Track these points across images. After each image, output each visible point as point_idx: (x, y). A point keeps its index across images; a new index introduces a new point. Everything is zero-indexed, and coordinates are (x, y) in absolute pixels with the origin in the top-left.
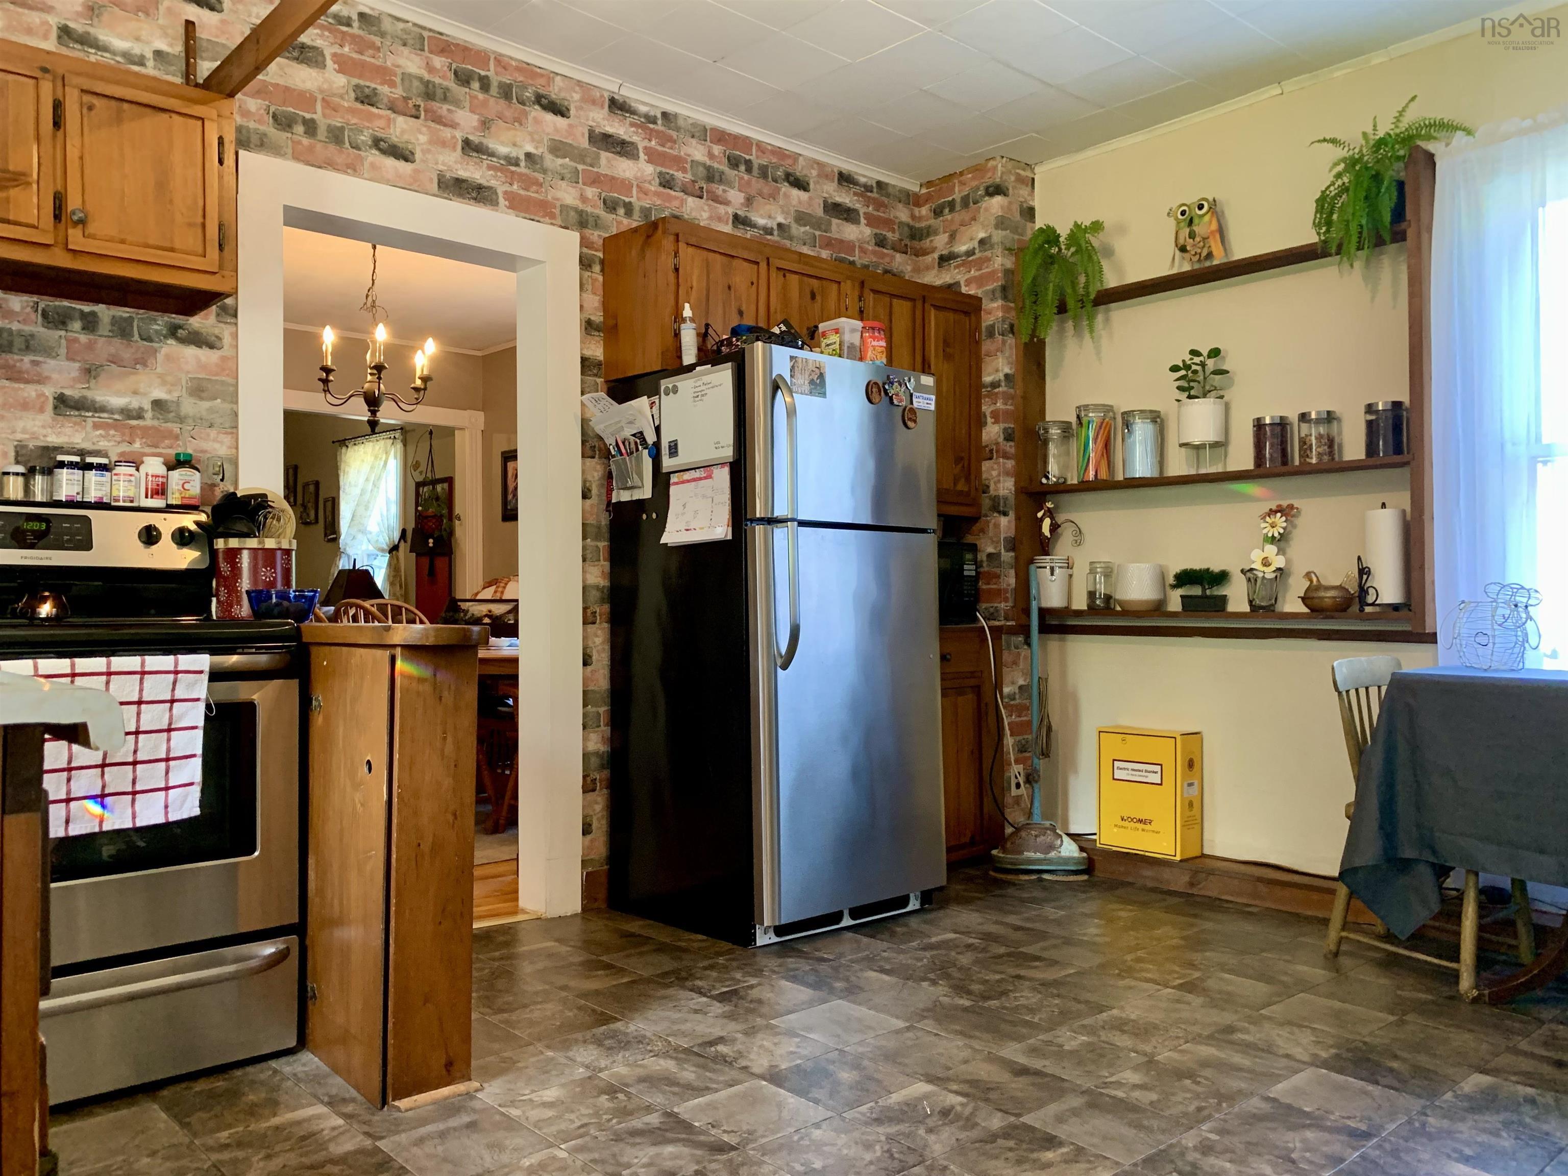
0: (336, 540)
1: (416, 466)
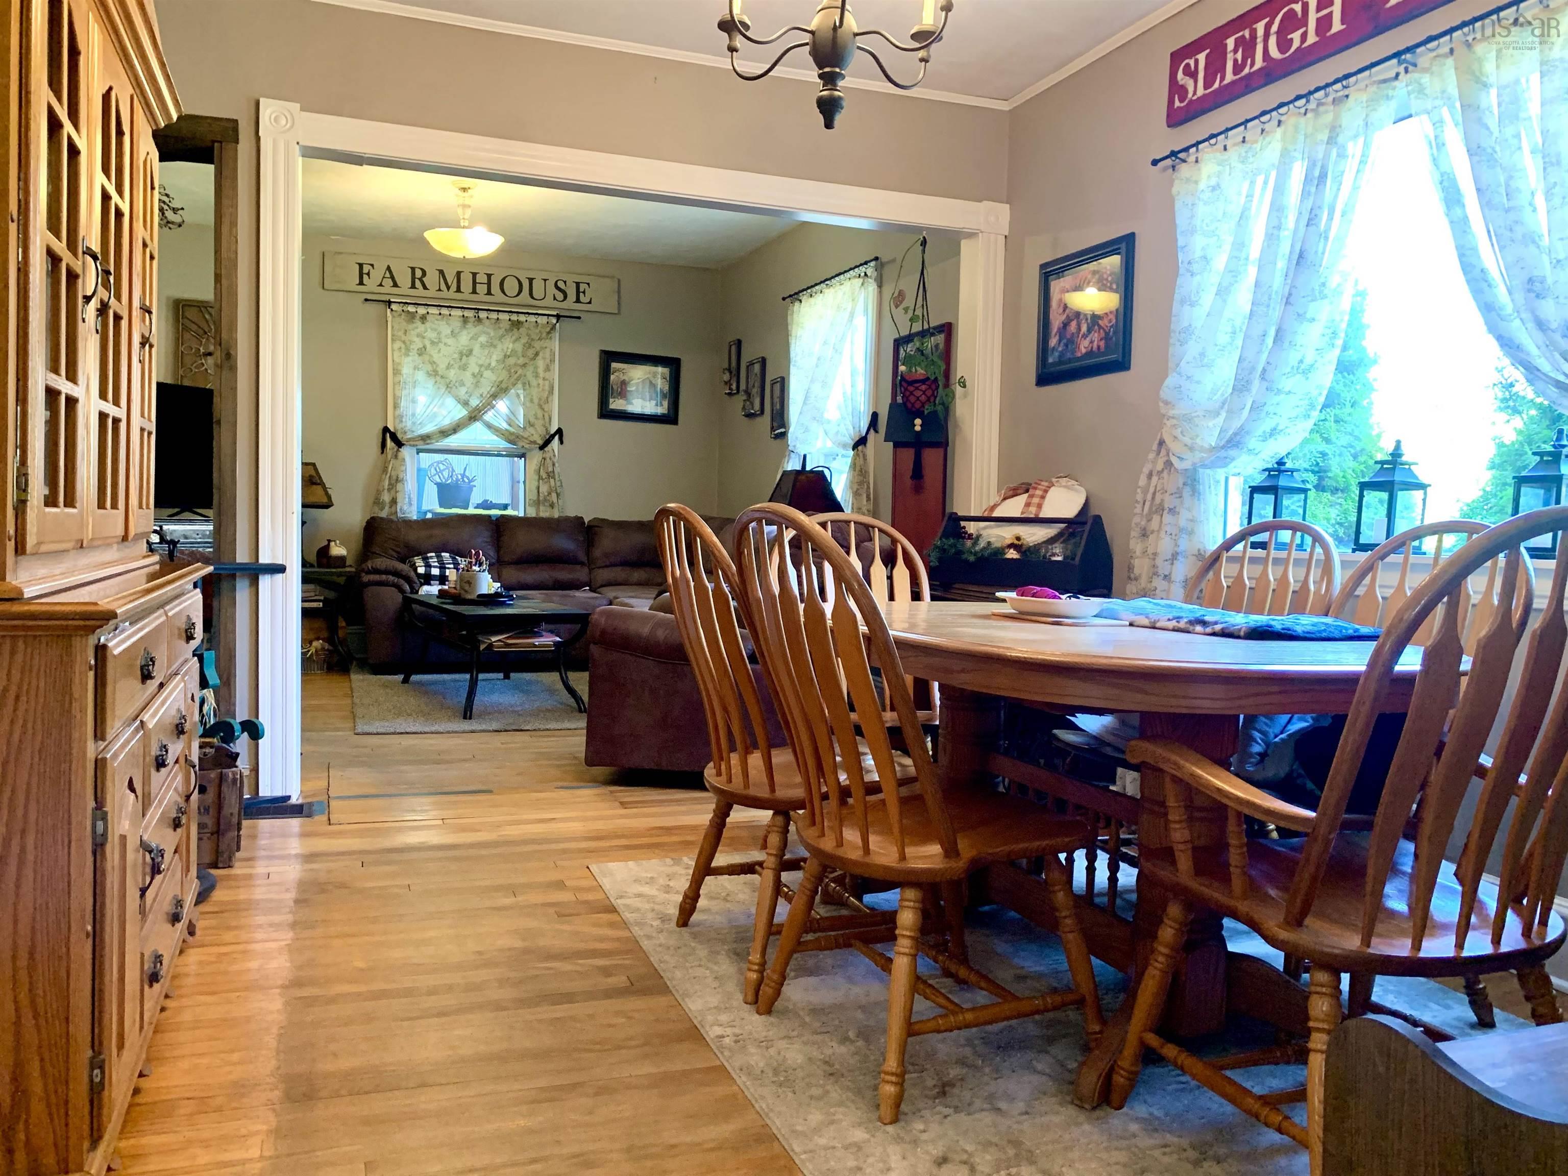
0: (783, 435)
1: (899, 298)
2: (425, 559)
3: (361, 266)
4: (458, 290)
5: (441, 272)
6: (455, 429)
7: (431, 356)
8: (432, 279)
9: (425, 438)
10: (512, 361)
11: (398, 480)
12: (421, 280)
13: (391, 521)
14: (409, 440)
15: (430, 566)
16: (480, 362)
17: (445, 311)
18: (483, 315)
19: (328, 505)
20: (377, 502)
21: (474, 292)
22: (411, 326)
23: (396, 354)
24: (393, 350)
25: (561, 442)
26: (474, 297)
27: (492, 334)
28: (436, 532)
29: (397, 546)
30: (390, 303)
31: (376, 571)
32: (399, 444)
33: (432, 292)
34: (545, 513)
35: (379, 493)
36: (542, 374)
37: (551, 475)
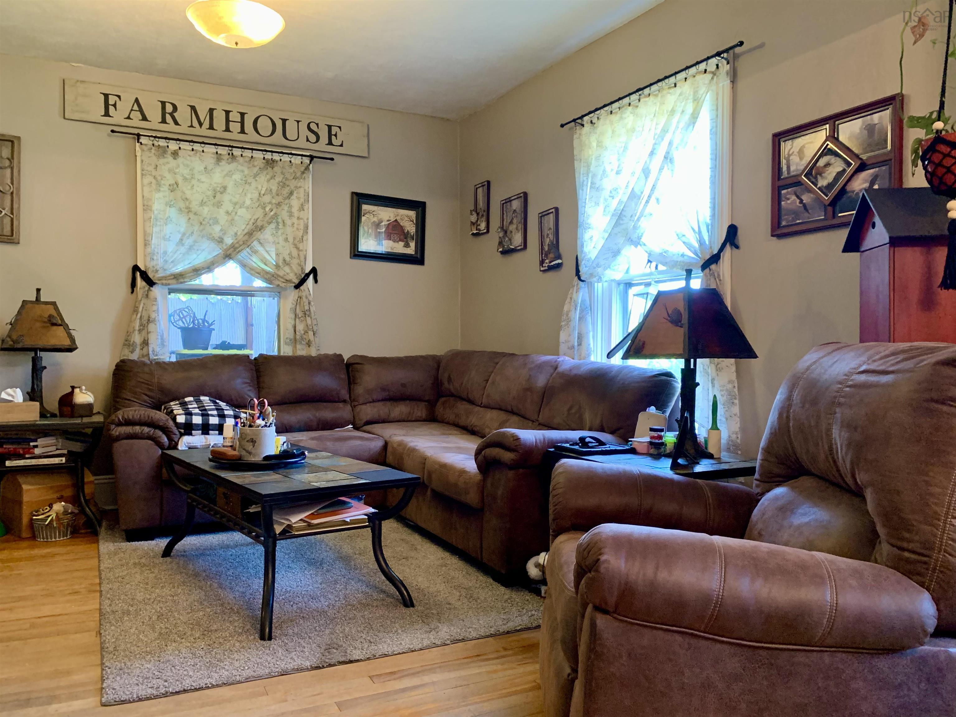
2: (184, 405)
3: (106, 96)
4: (211, 127)
5: (193, 108)
6: (209, 267)
7: (183, 192)
8: (183, 114)
9: (178, 277)
10: (267, 198)
11: (149, 321)
12: (171, 115)
13: (144, 364)
14: (160, 279)
15: (191, 414)
16: (234, 200)
17: (197, 147)
18: (237, 152)
19: (71, 349)
20: (128, 344)
21: (227, 130)
22: (162, 161)
23: (146, 189)
24: (143, 186)
25: (316, 281)
26: (227, 135)
27: (246, 172)
28: (195, 374)
29: (150, 390)
30: (139, 135)
31: (129, 423)
32: (151, 283)
33: (184, 128)
34: (302, 351)
35: (129, 334)
36: (296, 214)
37: (306, 314)
